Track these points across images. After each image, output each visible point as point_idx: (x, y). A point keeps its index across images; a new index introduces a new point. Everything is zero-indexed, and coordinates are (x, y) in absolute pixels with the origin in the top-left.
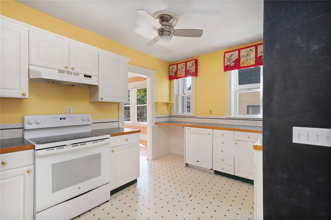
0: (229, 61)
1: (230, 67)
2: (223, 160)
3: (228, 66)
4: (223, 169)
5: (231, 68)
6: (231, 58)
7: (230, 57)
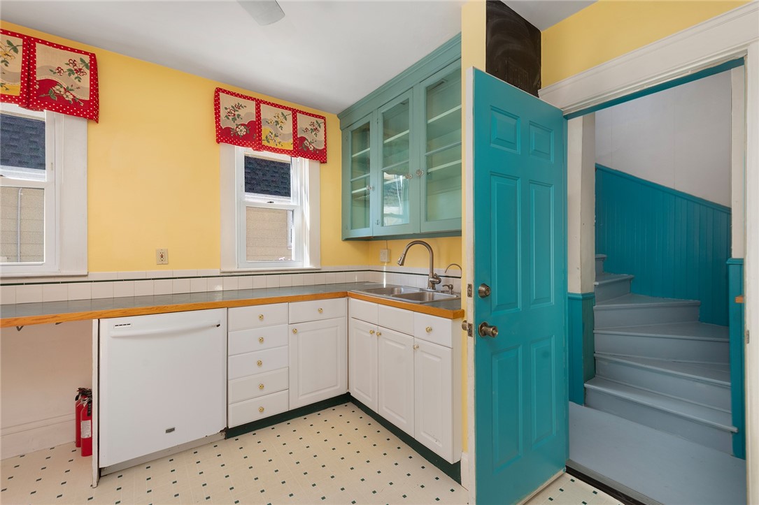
0: (230, 118)
1: (234, 135)
2: (262, 387)
3: (228, 129)
4: (262, 410)
5: (239, 140)
6: (236, 113)
7: (232, 107)
